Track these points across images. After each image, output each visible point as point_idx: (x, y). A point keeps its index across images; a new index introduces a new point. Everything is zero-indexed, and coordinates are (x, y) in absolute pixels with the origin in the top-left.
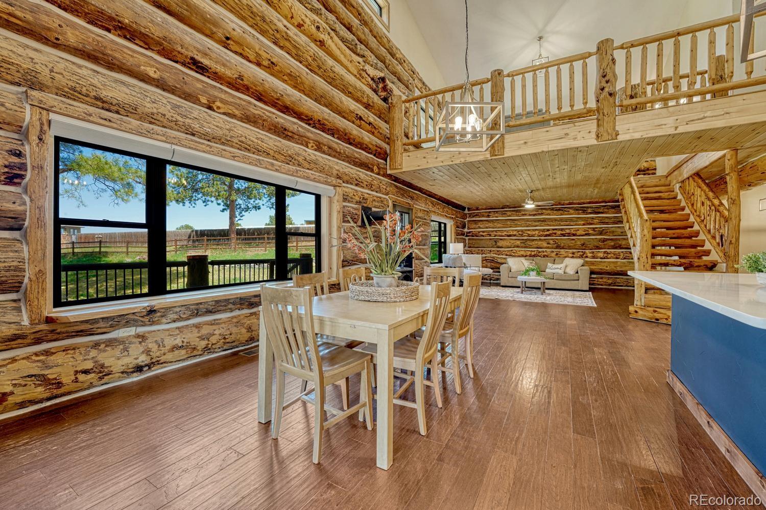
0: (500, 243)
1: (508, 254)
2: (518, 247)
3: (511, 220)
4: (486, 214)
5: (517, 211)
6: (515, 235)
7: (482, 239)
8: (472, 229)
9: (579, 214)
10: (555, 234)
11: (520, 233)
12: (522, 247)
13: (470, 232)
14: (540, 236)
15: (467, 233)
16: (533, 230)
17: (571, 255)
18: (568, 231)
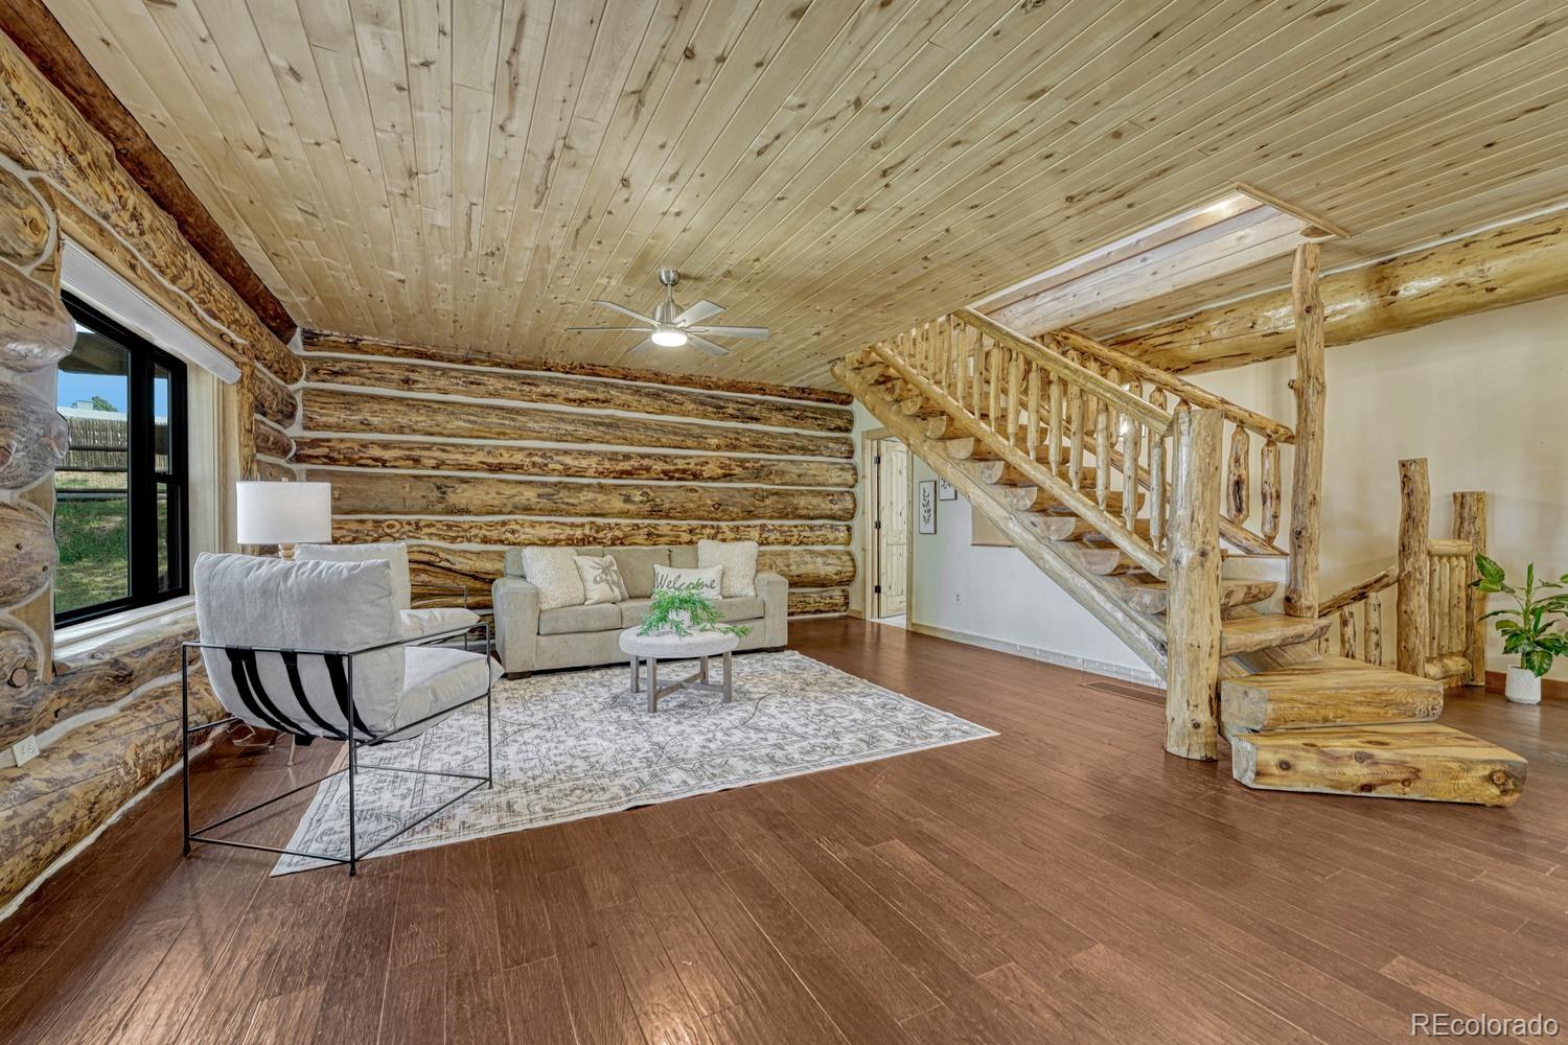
0: (461, 496)
1: (494, 534)
2: (527, 510)
3: (500, 408)
4: (398, 375)
5: (525, 381)
6: (516, 468)
7: (379, 477)
8: (327, 427)
9: (705, 416)
10: (648, 469)
11: (536, 459)
12: (542, 512)
13: (315, 443)
14: (601, 474)
15: (301, 444)
16: (580, 452)
17: (685, 537)
18: (681, 464)
